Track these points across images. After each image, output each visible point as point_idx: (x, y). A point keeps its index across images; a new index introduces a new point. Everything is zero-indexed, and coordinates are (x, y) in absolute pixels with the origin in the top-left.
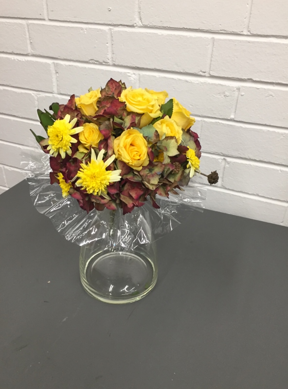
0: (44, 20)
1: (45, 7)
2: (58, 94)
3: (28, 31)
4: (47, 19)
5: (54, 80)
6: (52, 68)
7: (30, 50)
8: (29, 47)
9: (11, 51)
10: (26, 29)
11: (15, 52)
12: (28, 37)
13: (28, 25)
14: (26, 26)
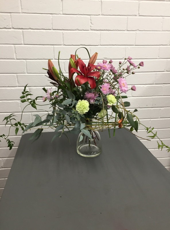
1: (26, 69)
3: (17, 78)
4: (26, 73)
7: (17, 85)
8: (17, 83)
9: (7, 86)
10: (16, 77)
11: (10, 86)
12: (17, 79)
13: (17, 76)
14: (16, 76)
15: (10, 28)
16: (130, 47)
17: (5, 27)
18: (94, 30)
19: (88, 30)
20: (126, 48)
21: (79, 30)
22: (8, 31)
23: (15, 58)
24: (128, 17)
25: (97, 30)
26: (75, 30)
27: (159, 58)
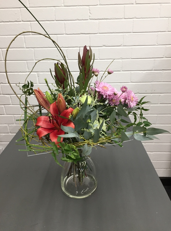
0: (33, 60)
1: (34, 56)
2: (39, 83)
3: (27, 64)
5: (37, 79)
6: (37, 76)
8: (27, 69)
9: (19, 71)
11: (21, 71)
12: (27, 66)
13: (27, 62)
15: (20, 21)
16: (128, 35)
17: (16, 20)
18: (93, 19)
19: (88, 20)
20: (123, 35)
21: (79, 20)
22: (18, 24)
23: (25, 47)
24: (125, 5)
25: (96, 19)
26: (76, 20)
27: (157, 44)
